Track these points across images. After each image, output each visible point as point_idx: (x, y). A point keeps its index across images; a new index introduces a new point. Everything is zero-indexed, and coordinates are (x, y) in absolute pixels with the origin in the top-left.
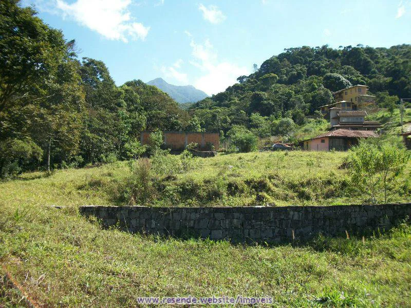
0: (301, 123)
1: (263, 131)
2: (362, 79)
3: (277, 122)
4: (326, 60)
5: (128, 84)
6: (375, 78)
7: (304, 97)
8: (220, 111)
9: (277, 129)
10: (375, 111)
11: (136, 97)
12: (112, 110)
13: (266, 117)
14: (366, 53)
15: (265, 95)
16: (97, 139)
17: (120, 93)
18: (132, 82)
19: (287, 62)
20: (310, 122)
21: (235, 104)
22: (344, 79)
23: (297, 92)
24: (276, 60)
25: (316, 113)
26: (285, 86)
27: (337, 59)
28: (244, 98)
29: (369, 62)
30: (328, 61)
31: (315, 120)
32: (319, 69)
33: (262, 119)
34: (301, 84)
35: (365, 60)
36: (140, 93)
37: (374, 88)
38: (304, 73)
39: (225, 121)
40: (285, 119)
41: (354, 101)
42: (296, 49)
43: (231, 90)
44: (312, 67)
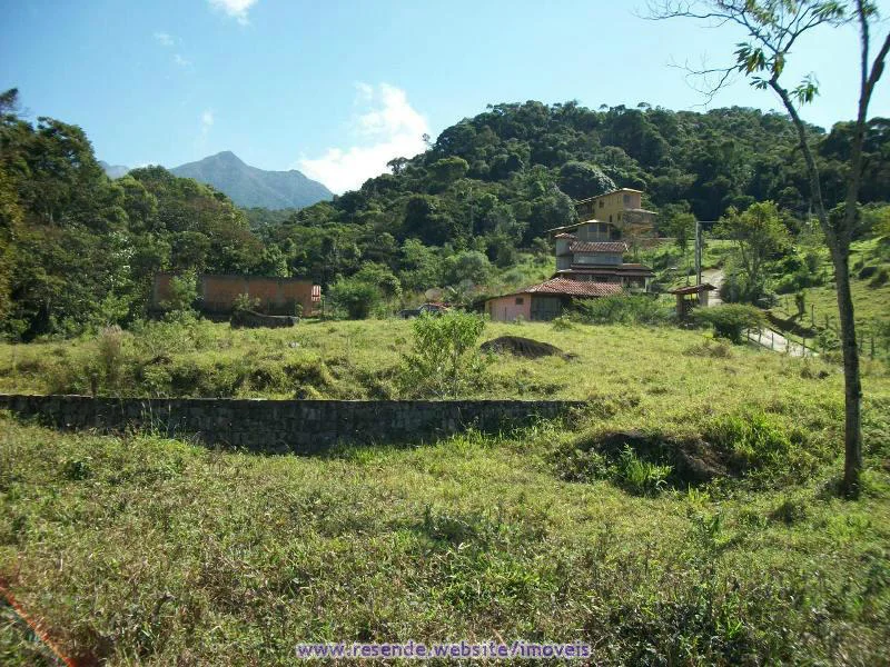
0: (506, 263)
1: (424, 276)
2: (639, 175)
3: (453, 259)
4: (571, 134)
5: (137, 174)
6: (667, 174)
7: (517, 208)
8: (340, 231)
9: (454, 273)
10: (653, 243)
11: (150, 202)
12: (96, 227)
13: (433, 248)
14: (653, 122)
15: (435, 202)
16: (58, 285)
17: (115, 192)
18: (144, 170)
19: (490, 134)
20: (523, 262)
21: (373, 217)
22: (601, 174)
23: (503, 198)
24: (469, 128)
25: (535, 243)
26: (483, 183)
27: (594, 132)
28: (394, 206)
29: (657, 141)
30: (576, 136)
31: (534, 258)
32: (556, 150)
33: (424, 250)
34: (515, 181)
35: (650, 136)
36: (159, 194)
37: (662, 196)
38: (524, 157)
39: (349, 253)
40: (470, 255)
41: (615, 222)
42: (512, 106)
43: (376, 186)
44: (543, 146)
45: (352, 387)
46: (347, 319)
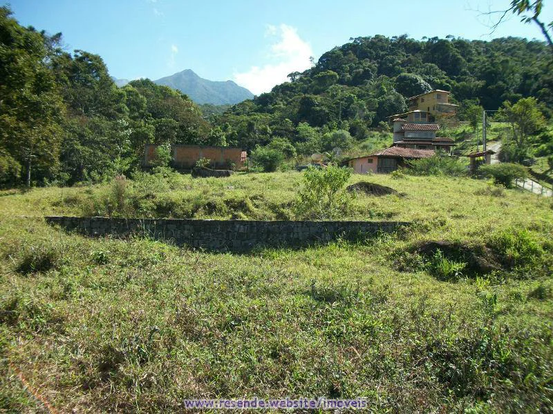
0: (362, 137)
1: (311, 145)
2: (447, 82)
3: (329, 135)
4: (404, 55)
5: (133, 84)
6: (465, 81)
7: (369, 103)
8: (259, 118)
9: (329, 144)
10: (455, 125)
11: (142, 101)
12: (110, 116)
13: (316, 128)
14: (456, 47)
15: (318, 99)
16: (87, 151)
17: (121, 95)
19: (352, 56)
20: (373, 137)
21: (279, 109)
22: (422, 81)
23: (360, 97)
24: (339, 52)
25: (380, 125)
26: (347, 87)
27: (418, 54)
28: (291, 102)
29: (459, 59)
30: (407, 57)
31: (380, 134)
32: (394, 66)
33: (311, 129)
34: (368, 86)
35: (454, 56)
36: (147, 96)
37: (461, 95)
38: (373, 71)
39: (264, 132)
40: (339, 132)
41: (431, 111)
42: (365, 38)
43: (281, 90)
44: (385, 64)
45: (266, 213)
46: (262, 172)
